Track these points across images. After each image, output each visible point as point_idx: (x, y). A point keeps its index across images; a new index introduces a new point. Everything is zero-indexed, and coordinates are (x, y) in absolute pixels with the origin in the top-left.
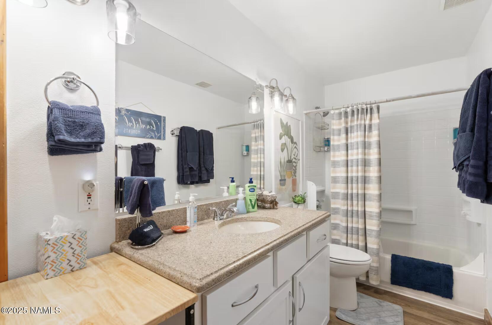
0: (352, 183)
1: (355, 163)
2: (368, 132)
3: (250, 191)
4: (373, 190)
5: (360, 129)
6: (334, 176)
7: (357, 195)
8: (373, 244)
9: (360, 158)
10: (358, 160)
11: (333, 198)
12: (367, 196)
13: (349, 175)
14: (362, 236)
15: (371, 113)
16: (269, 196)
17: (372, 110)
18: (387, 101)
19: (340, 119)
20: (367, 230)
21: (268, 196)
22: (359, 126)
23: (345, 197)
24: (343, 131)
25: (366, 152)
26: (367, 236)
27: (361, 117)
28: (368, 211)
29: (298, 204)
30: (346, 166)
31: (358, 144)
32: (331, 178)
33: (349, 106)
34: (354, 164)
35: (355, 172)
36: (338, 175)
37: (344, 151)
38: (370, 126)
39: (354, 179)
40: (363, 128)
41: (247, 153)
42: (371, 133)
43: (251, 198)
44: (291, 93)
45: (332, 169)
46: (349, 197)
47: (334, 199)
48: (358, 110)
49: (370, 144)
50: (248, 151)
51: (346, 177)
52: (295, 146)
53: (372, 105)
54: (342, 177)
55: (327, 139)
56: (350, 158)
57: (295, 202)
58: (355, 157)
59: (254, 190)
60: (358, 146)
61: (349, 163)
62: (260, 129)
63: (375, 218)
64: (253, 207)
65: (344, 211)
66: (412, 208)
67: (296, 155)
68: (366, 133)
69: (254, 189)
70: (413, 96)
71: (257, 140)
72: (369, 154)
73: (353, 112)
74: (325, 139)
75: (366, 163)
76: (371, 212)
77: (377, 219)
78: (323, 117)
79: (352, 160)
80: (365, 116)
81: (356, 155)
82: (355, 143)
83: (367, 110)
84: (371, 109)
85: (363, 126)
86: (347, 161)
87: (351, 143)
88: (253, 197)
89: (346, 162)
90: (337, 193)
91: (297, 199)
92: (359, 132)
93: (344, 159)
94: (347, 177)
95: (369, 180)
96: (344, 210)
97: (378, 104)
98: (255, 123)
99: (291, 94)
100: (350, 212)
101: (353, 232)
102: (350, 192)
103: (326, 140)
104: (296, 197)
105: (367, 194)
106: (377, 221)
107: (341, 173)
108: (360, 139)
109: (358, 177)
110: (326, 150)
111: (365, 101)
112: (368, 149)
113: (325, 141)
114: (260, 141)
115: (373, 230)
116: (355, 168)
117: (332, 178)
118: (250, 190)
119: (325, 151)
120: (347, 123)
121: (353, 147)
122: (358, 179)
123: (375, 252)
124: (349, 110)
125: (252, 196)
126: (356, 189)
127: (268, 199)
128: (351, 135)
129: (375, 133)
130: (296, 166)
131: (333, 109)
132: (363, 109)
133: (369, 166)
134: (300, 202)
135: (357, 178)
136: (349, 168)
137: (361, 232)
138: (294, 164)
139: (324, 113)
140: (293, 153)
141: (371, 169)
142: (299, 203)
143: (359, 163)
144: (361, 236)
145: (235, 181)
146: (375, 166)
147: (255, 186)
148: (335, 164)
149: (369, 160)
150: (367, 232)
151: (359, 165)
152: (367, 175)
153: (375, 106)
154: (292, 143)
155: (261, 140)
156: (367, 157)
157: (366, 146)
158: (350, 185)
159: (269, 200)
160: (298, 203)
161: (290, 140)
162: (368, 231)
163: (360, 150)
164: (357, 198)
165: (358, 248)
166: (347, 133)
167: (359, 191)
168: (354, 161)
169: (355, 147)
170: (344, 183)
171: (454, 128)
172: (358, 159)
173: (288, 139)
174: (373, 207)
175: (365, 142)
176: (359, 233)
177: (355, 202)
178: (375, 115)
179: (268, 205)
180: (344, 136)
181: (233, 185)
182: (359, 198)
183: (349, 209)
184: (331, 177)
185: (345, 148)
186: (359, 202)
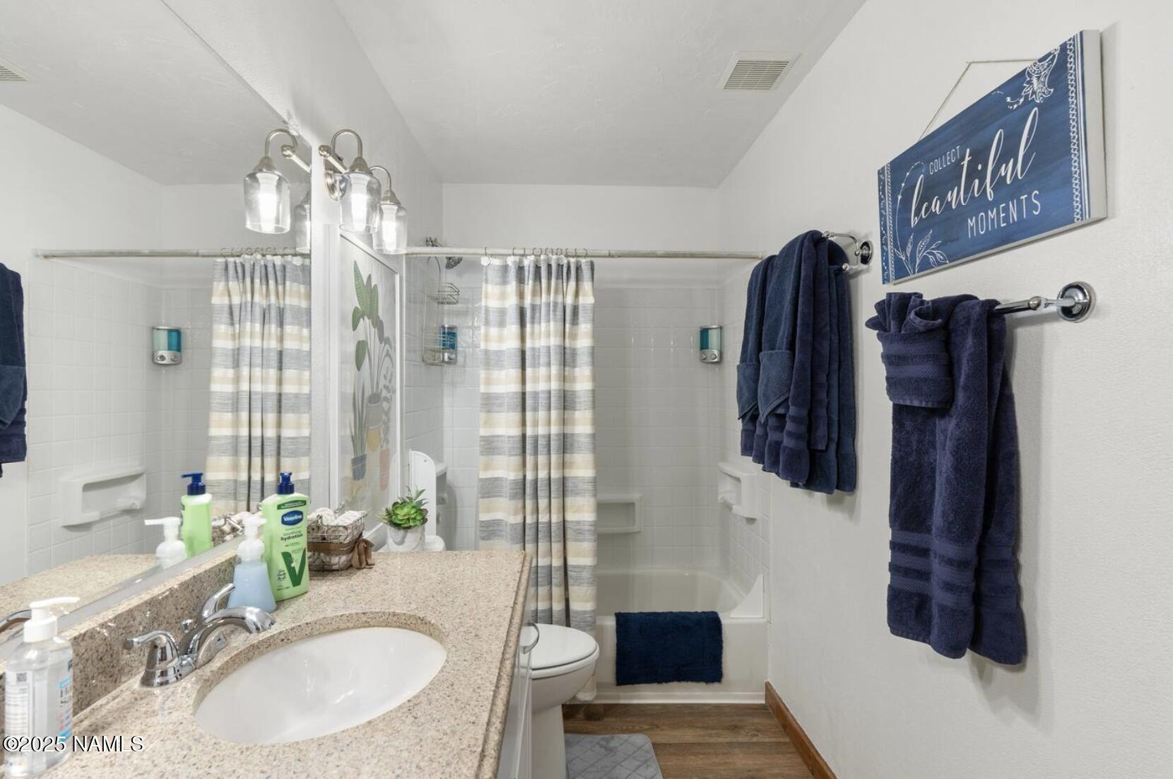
0: (536, 453)
1: (542, 401)
2: (570, 324)
3: (284, 522)
4: (582, 467)
5: (555, 315)
6: (487, 434)
7: (547, 482)
8: (582, 602)
9: (555, 390)
10: (550, 394)
11: (487, 495)
12: (569, 484)
13: (529, 432)
14: (560, 586)
15: (578, 279)
16: (345, 528)
17: (580, 271)
18: (610, 256)
19: (504, 282)
20: (569, 569)
21: (341, 529)
22: (551, 308)
23: (518, 491)
24: (513, 316)
25: (566, 373)
26: (569, 583)
27: (557, 284)
28: (573, 522)
29: (405, 528)
30: (519, 408)
31: (550, 353)
32: (481, 441)
33: (527, 253)
34: (540, 404)
35: (543, 424)
36: (500, 431)
37: (516, 368)
38: (575, 309)
39: (541, 442)
40: (560, 313)
41: (175, 357)
42: (575, 327)
43: (289, 550)
44: (393, 189)
45: (483, 416)
46: (529, 490)
47: (488, 497)
48: (549, 266)
49: (574, 352)
50: (179, 349)
51: (520, 438)
52: (388, 351)
53: (579, 259)
54: (510, 437)
55: (448, 328)
56: (529, 388)
57: (397, 526)
58: (542, 386)
59: (300, 517)
60: (550, 357)
61: (529, 402)
62: (248, 280)
63: (588, 536)
64: (296, 580)
65: (515, 529)
66: (634, 496)
67: (388, 377)
68: (567, 325)
69: (300, 513)
70: (659, 253)
71: (236, 318)
72: (573, 380)
73: (538, 268)
74: (444, 327)
75: (566, 401)
76: (578, 523)
77: (592, 537)
78: (444, 269)
79: (536, 395)
80: (565, 284)
81: (543, 380)
82: (543, 351)
83: (569, 268)
84: (578, 268)
85: (560, 308)
86: (524, 394)
87: (533, 349)
88: (297, 543)
89: (518, 400)
90: (497, 479)
91: (402, 513)
92: (552, 323)
93: (514, 391)
94: (524, 437)
95: (572, 445)
96: (517, 524)
97: (593, 259)
98: (231, 260)
99: (391, 190)
100: (530, 528)
101: (539, 580)
102: (530, 476)
103: (446, 331)
104: (396, 508)
105: (569, 477)
106: (593, 543)
107: (505, 426)
108: (554, 341)
109: (549, 436)
110: (446, 359)
111: (564, 248)
112: (569, 366)
113: (444, 333)
114: (248, 324)
115: (584, 567)
116: (542, 414)
117: (483, 441)
118: (287, 519)
119: (443, 361)
120: (521, 295)
121: (539, 359)
122: (550, 440)
123: (589, 619)
124: (528, 262)
125: (292, 541)
126: (543, 468)
127: (342, 539)
128: (533, 328)
129: (585, 327)
130: (389, 409)
131: (486, 255)
132: (560, 266)
133: (574, 409)
134: (411, 524)
135: (547, 439)
136: (529, 415)
137: (557, 577)
138: (385, 405)
139: (450, 258)
140: (383, 371)
141: (578, 414)
142: (409, 527)
143: (552, 402)
144: (557, 586)
145: (207, 488)
146: (586, 409)
147: (304, 503)
148: (489, 403)
149: (574, 393)
150: (570, 573)
151: (552, 408)
152: (568, 430)
153: (587, 262)
154: (381, 343)
155: (252, 321)
156: (568, 386)
157: (566, 358)
158: (529, 459)
159: (347, 542)
160: (406, 525)
161: (376, 330)
162: (571, 571)
163: (554, 370)
164: (548, 492)
165: (550, 621)
166: (522, 324)
167: (552, 471)
168: (541, 395)
169: (543, 360)
170: (516, 455)
171: (700, 328)
172: (549, 392)
173: (373, 329)
174: (582, 511)
175: (564, 348)
176: (553, 580)
177: (543, 503)
178: (587, 286)
179: (338, 560)
180: (513, 328)
181: (200, 506)
182: (552, 490)
183: (529, 520)
184: (481, 437)
185: (518, 359)
186: (552, 500)
